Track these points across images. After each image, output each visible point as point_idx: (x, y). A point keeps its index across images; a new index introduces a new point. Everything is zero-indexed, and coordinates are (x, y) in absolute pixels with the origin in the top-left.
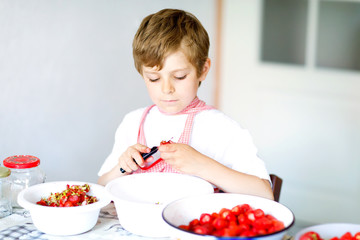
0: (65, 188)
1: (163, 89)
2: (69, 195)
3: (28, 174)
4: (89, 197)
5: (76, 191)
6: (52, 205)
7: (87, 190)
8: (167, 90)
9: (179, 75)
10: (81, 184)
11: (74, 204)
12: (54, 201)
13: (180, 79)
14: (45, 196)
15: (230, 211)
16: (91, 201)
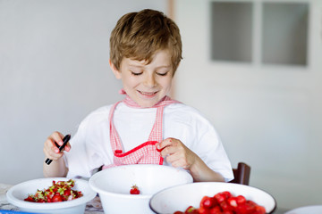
0: (51, 184)
2: (55, 190)
4: (75, 193)
5: (62, 186)
7: (72, 185)
9: (162, 71)
10: (66, 180)
12: (41, 197)
13: (163, 75)
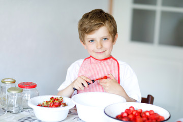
3: (30, 92)
5: (57, 100)
6: (45, 106)
8: (99, 47)
10: (59, 97)
11: (57, 106)
15: (137, 111)
16: (65, 105)
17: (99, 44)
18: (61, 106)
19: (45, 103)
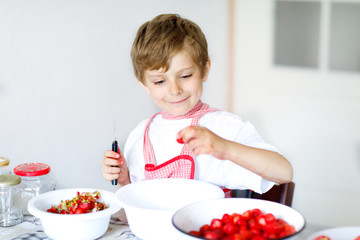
0: (75, 196)
1: (170, 91)
2: (79, 202)
3: (39, 182)
4: (100, 204)
5: (86, 198)
6: (63, 212)
7: (97, 197)
8: (175, 91)
10: (91, 191)
11: (84, 211)
12: (64, 208)
14: (56, 203)
15: (241, 216)
16: (102, 207)
17: (174, 85)
18: (95, 210)
19: (64, 204)
